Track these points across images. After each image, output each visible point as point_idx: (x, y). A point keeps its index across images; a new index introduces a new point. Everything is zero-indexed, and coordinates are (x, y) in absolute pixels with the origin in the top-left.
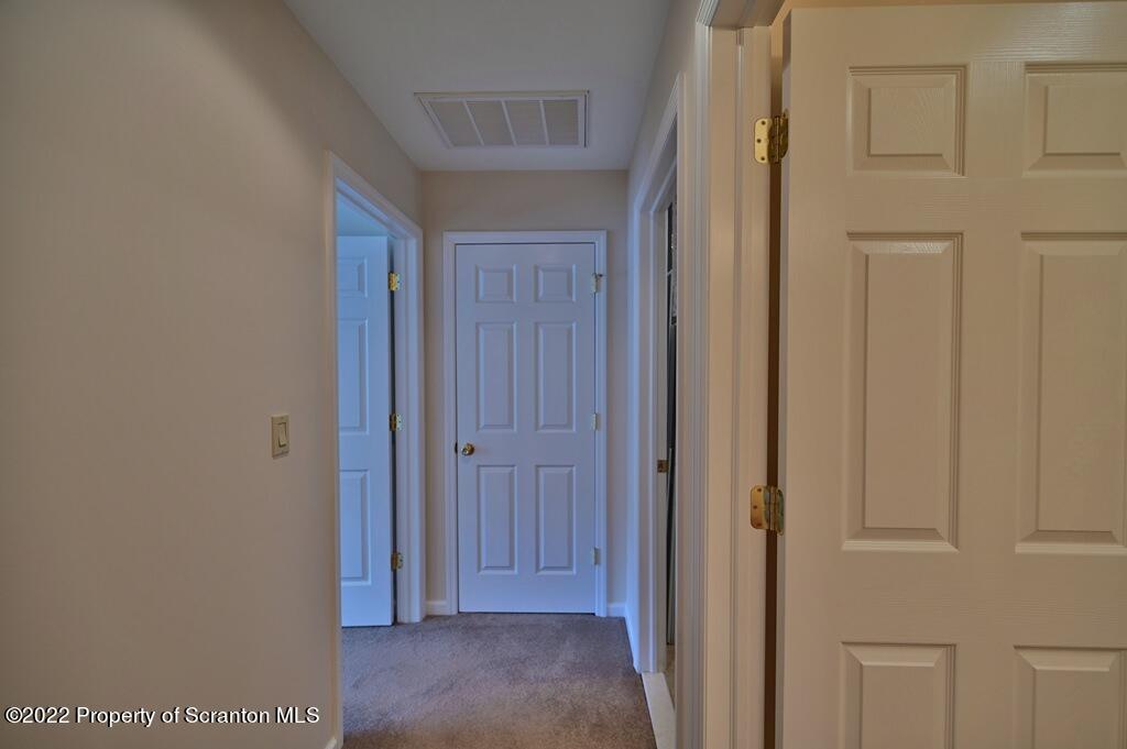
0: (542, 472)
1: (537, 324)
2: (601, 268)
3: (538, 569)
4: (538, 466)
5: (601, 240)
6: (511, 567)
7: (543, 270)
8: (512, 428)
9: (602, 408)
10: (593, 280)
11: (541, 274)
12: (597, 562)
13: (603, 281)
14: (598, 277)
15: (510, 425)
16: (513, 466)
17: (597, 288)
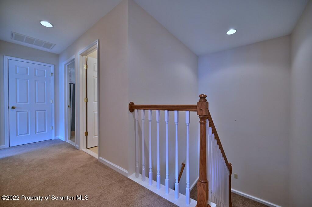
0: (37, 112)
1: (35, 81)
2: (53, 72)
3: (36, 133)
4: (36, 111)
5: (53, 67)
6: (28, 133)
7: (37, 70)
8: (28, 103)
9: (53, 99)
10: (51, 74)
11: (37, 71)
12: (52, 129)
13: (53, 74)
14: (52, 73)
15: (27, 102)
16: (28, 111)
17: (52, 76)
